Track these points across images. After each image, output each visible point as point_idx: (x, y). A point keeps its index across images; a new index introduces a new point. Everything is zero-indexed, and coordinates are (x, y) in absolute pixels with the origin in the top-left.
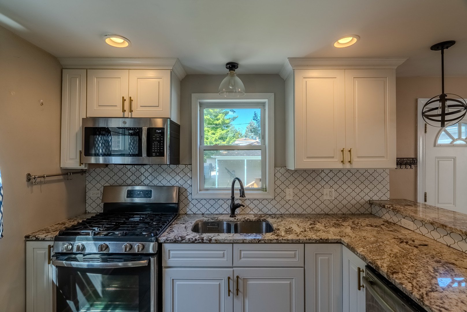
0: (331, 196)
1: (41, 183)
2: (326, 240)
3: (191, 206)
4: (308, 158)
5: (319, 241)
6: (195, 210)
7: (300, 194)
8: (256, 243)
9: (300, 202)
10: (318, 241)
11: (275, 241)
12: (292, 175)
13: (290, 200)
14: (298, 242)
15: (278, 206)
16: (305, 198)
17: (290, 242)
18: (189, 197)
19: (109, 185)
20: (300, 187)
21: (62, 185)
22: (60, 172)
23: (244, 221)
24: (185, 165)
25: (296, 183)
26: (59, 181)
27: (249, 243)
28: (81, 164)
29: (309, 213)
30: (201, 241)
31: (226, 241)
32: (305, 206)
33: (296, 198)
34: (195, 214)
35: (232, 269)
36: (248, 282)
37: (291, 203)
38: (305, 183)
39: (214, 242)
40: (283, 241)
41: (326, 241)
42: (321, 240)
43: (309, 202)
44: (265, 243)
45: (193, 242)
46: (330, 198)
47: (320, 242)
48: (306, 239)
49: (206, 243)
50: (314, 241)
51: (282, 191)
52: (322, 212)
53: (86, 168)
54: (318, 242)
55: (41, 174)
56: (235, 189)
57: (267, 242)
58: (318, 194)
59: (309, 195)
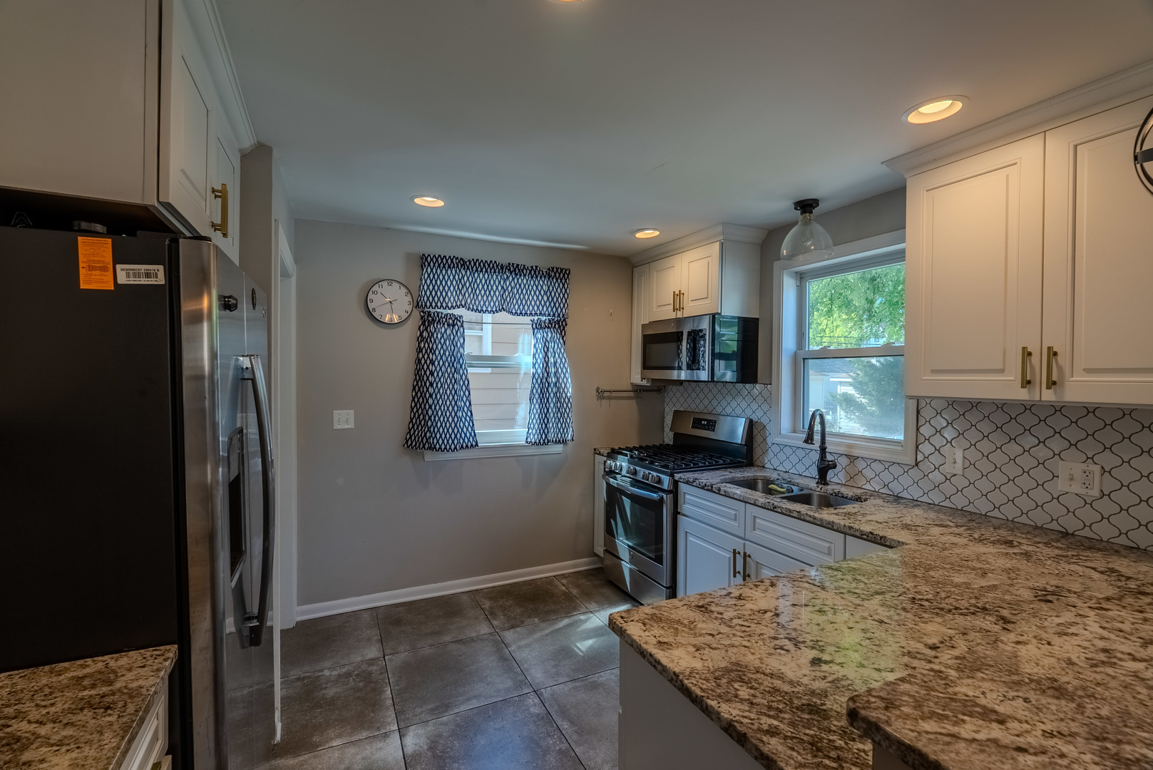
0: (1087, 485)
1: (610, 398)
2: (881, 537)
3: (770, 454)
4: (934, 372)
5: (867, 536)
6: (775, 463)
7: (985, 466)
8: (770, 510)
9: (984, 485)
10: (865, 535)
11: (795, 514)
12: (963, 415)
13: (955, 475)
14: (830, 526)
15: (925, 485)
16: (998, 478)
17: (818, 523)
18: (769, 441)
19: (683, 410)
20: (985, 446)
21: (634, 402)
22: (630, 388)
23: (832, 494)
24: (764, 384)
25: (973, 435)
26: (629, 398)
27: (761, 507)
28: (642, 379)
29: (1010, 519)
30: (710, 488)
31: (735, 496)
32: (997, 498)
33: (973, 474)
34: (775, 469)
35: (743, 541)
36: (762, 571)
37: (960, 482)
38: (998, 438)
39: (723, 493)
40: (808, 518)
41: (881, 539)
42: (871, 535)
43: (1010, 490)
44: (782, 513)
45: (703, 488)
46: (1082, 491)
47: (869, 538)
48: (845, 525)
49: (715, 492)
50: (857, 534)
51: (936, 450)
52: (1054, 526)
53: (648, 385)
54: (865, 537)
55: (608, 389)
56: (828, 434)
57: (784, 512)
58: (1042, 475)
59: (1012, 471)
